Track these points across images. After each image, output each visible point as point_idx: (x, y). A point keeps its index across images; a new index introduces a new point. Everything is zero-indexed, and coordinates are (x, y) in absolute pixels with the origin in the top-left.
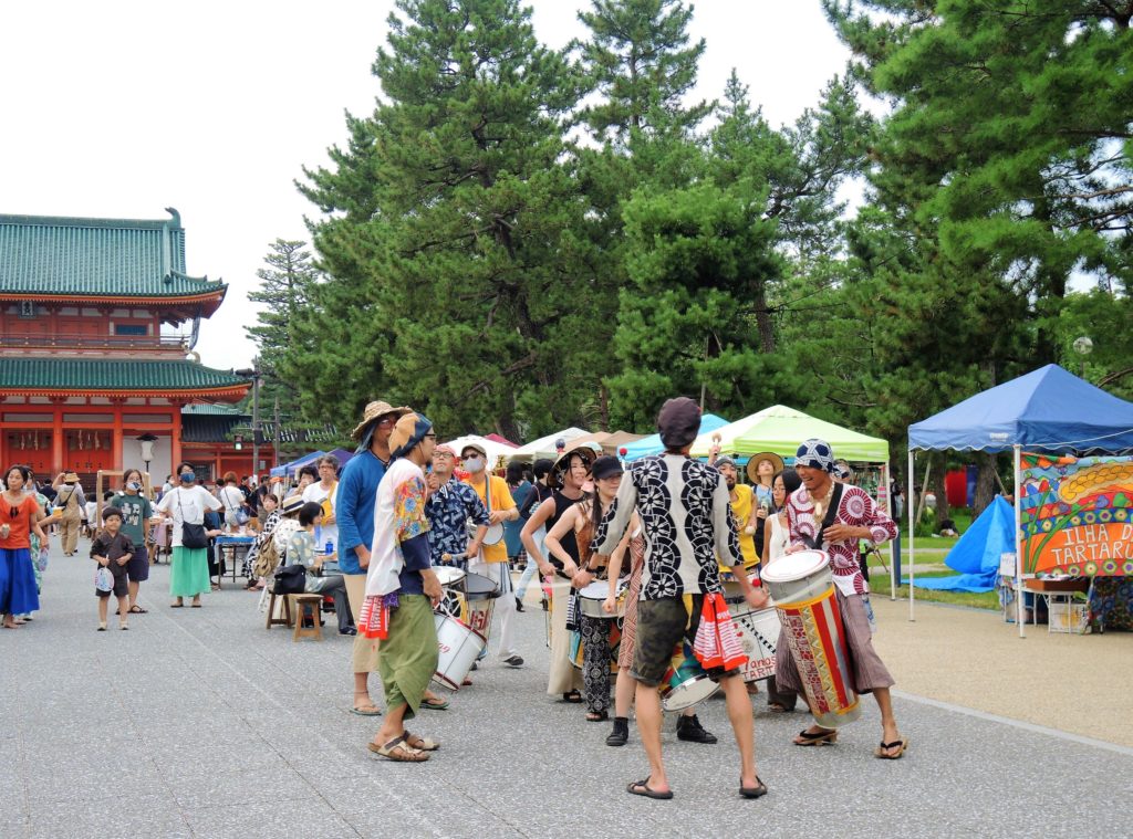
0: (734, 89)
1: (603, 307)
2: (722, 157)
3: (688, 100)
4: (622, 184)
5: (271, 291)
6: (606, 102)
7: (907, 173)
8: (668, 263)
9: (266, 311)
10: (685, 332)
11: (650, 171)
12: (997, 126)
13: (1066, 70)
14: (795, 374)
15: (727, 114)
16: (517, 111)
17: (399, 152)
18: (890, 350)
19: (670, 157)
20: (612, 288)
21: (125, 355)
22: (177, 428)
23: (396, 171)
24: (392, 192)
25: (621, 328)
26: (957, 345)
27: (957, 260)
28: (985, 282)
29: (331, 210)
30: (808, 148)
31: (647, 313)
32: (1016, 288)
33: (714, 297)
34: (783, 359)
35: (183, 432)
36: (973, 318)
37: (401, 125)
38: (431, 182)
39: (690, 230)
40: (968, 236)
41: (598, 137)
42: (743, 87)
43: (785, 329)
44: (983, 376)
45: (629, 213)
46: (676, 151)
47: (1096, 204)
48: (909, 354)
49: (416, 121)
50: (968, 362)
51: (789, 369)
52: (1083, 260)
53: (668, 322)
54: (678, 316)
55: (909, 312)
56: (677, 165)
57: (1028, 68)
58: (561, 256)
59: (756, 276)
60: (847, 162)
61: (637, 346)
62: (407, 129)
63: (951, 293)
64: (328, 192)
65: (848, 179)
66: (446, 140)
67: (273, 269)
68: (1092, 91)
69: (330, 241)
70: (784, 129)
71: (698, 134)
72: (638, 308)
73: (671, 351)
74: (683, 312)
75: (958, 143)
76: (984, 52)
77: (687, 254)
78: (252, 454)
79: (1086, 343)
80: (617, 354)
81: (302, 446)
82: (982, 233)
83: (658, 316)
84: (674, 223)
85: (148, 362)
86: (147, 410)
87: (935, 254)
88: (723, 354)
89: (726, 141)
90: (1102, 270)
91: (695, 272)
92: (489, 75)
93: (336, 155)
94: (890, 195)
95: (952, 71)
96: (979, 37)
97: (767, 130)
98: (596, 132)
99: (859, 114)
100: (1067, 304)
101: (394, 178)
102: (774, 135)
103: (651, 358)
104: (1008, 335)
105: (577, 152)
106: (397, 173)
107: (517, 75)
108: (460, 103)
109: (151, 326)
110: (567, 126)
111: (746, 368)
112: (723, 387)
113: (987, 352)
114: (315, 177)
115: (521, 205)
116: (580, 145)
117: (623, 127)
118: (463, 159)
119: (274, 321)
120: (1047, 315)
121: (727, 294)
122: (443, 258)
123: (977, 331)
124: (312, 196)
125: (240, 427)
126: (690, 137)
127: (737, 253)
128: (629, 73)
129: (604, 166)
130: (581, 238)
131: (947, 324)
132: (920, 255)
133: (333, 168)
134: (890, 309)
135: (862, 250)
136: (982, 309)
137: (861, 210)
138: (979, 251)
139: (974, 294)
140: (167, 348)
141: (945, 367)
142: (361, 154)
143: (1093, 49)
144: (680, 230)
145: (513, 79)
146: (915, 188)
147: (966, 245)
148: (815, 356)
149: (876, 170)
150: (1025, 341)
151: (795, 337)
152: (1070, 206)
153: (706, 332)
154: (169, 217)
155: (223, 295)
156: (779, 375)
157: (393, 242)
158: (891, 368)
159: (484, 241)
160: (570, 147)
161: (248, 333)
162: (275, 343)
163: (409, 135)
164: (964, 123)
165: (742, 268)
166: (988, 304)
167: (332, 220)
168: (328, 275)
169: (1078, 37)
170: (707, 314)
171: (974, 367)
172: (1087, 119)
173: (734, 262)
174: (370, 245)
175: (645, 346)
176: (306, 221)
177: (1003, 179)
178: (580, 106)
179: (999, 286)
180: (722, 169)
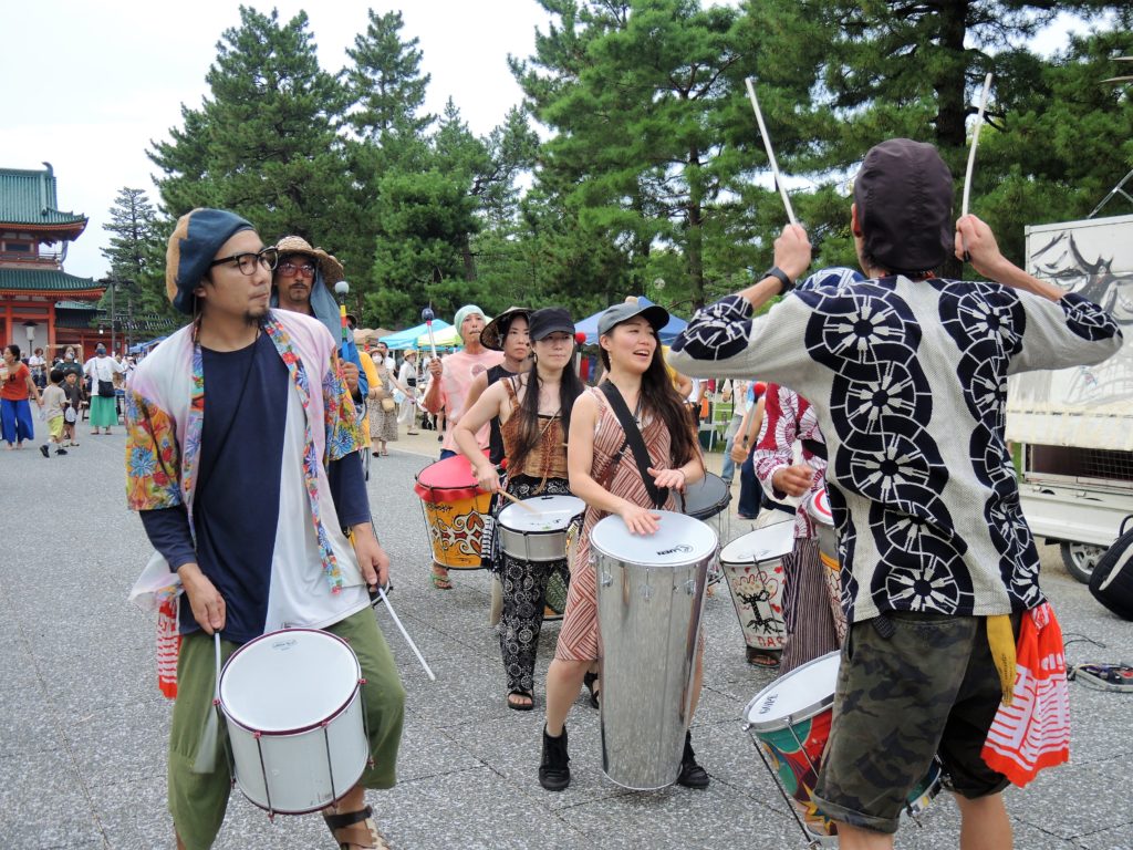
0: (451, 110)
1: (364, 247)
2: (442, 152)
3: (419, 113)
4: (377, 166)
5: (120, 223)
6: (364, 110)
7: (558, 174)
8: (409, 221)
9: (116, 237)
10: (420, 266)
11: (396, 159)
12: (613, 152)
13: (653, 122)
14: (490, 294)
15: (445, 125)
16: (304, 113)
17: (225, 137)
18: (548, 283)
19: (409, 150)
20: (371, 234)
21: (13, 266)
22: (52, 318)
23: (222, 148)
24: (219, 162)
25: (378, 261)
26: (587, 283)
27: (589, 230)
28: (604, 245)
29: (171, 171)
30: (497, 151)
31: (395, 253)
32: (622, 249)
33: (438, 244)
34: (481, 286)
35: (57, 321)
36: (597, 267)
37: (226, 118)
38: (246, 157)
39: (424, 200)
40: (595, 217)
41: (359, 133)
42: (456, 109)
43: (480, 266)
44: (602, 302)
45: (383, 187)
46: (413, 148)
47: (668, 201)
48: (559, 286)
49: (237, 116)
50: (594, 292)
51: (485, 292)
52: (659, 235)
53: (409, 259)
54: (415, 255)
55: (559, 260)
56: (413, 156)
57: (631, 118)
58: (335, 212)
59: (465, 232)
60: (520, 162)
61: (388, 273)
62: (231, 121)
63: (585, 250)
64: (169, 158)
65: (522, 172)
66: (258, 130)
67: (121, 208)
68: (666, 136)
69: (173, 193)
70: (482, 138)
71: (426, 136)
72: (389, 249)
73: (411, 278)
74: (418, 253)
75: (590, 159)
76: (606, 107)
77: (421, 216)
78: (110, 337)
79: (661, 283)
80: (374, 278)
81: (144, 333)
82: (604, 216)
83: (402, 255)
84: (413, 195)
85: (30, 271)
86: (31, 305)
87: (575, 225)
88: (443, 281)
89: (446, 143)
90: (671, 240)
91: (426, 228)
92: (288, 87)
93: (175, 134)
94: (547, 186)
95: (588, 116)
96: (603, 98)
97: (472, 137)
98: (357, 129)
99: (529, 132)
100: (650, 261)
101: (220, 153)
102: (476, 142)
103: (397, 282)
104: (617, 277)
105: (346, 143)
106: (223, 151)
107: (306, 90)
108: (268, 106)
109: (32, 246)
110: (339, 125)
111: (458, 291)
112: (444, 302)
113: (604, 286)
114: (160, 149)
115: (309, 176)
116: (348, 138)
117: (376, 127)
118: (269, 143)
119: (122, 245)
120: (639, 267)
121: (447, 243)
122: (255, 209)
123: (600, 274)
124: (158, 161)
125: (99, 319)
126: (420, 137)
127: (453, 217)
128: (380, 92)
129: (365, 153)
130: (349, 200)
131: (582, 269)
132: (566, 224)
133: (173, 143)
134: (549, 258)
135: (531, 220)
136: (603, 261)
137: (529, 191)
138: (602, 226)
139: (598, 252)
140: (43, 261)
141: (580, 295)
142: (193, 134)
143: (667, 111)
144: (417, 200)
145: (303, 91)
146: (564, 184)
147: (595, 222)
148: (499, 284)
149: (539, 168)
150: (626, 281)
151: (486, 271)
152: (653, 201)
153: (433, 267)
154: (45, 168)
155: (85, 225)
156: (478, 296)
157: (220, 197)
158: (548, 294)
159: (283, 199)
160: (342, 139)
161: (103, 252)
162: (122, 260)
163: (231, 125)
164: (594, 149)
165: (456, 226)
166: (606, 258)
167: (171, 178)
168: (169, 216)
169: (660, 99)
170: (434, 255)
171: (597, 296)
172: (664, 152)
173: (451, 222)
174: (204, 198)
175: (393, 274)
176: (153, 178)
177: (616, 184)
178: (349, 112)
179: (612, 248)
180: (442, 160)
